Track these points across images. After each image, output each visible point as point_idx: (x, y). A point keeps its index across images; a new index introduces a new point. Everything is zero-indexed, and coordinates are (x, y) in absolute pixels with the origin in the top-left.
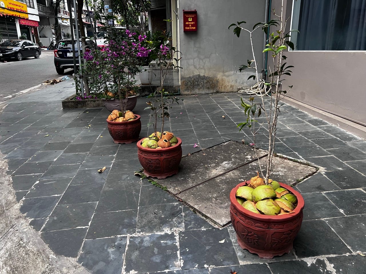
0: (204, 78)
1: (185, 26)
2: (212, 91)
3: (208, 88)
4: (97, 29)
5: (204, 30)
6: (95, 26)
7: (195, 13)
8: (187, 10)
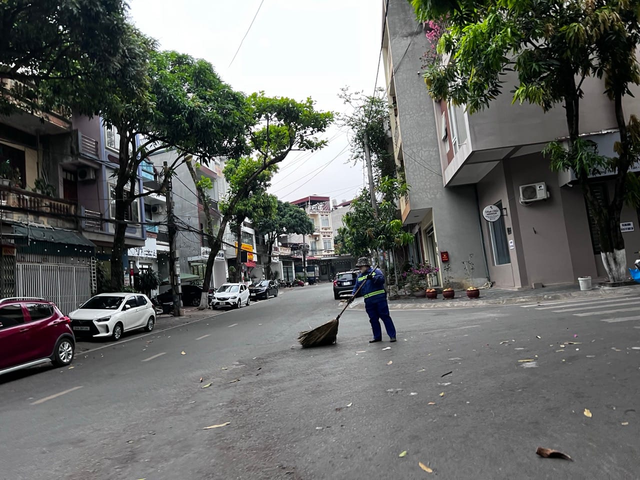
0: (455, 283)
1: (442, 259)
2: (461, 290)
3: (459, 288)
4: (306, 262)
5: (452, 260)
6: (304, 259)
7: (447, 252)
8: (442, 251)
